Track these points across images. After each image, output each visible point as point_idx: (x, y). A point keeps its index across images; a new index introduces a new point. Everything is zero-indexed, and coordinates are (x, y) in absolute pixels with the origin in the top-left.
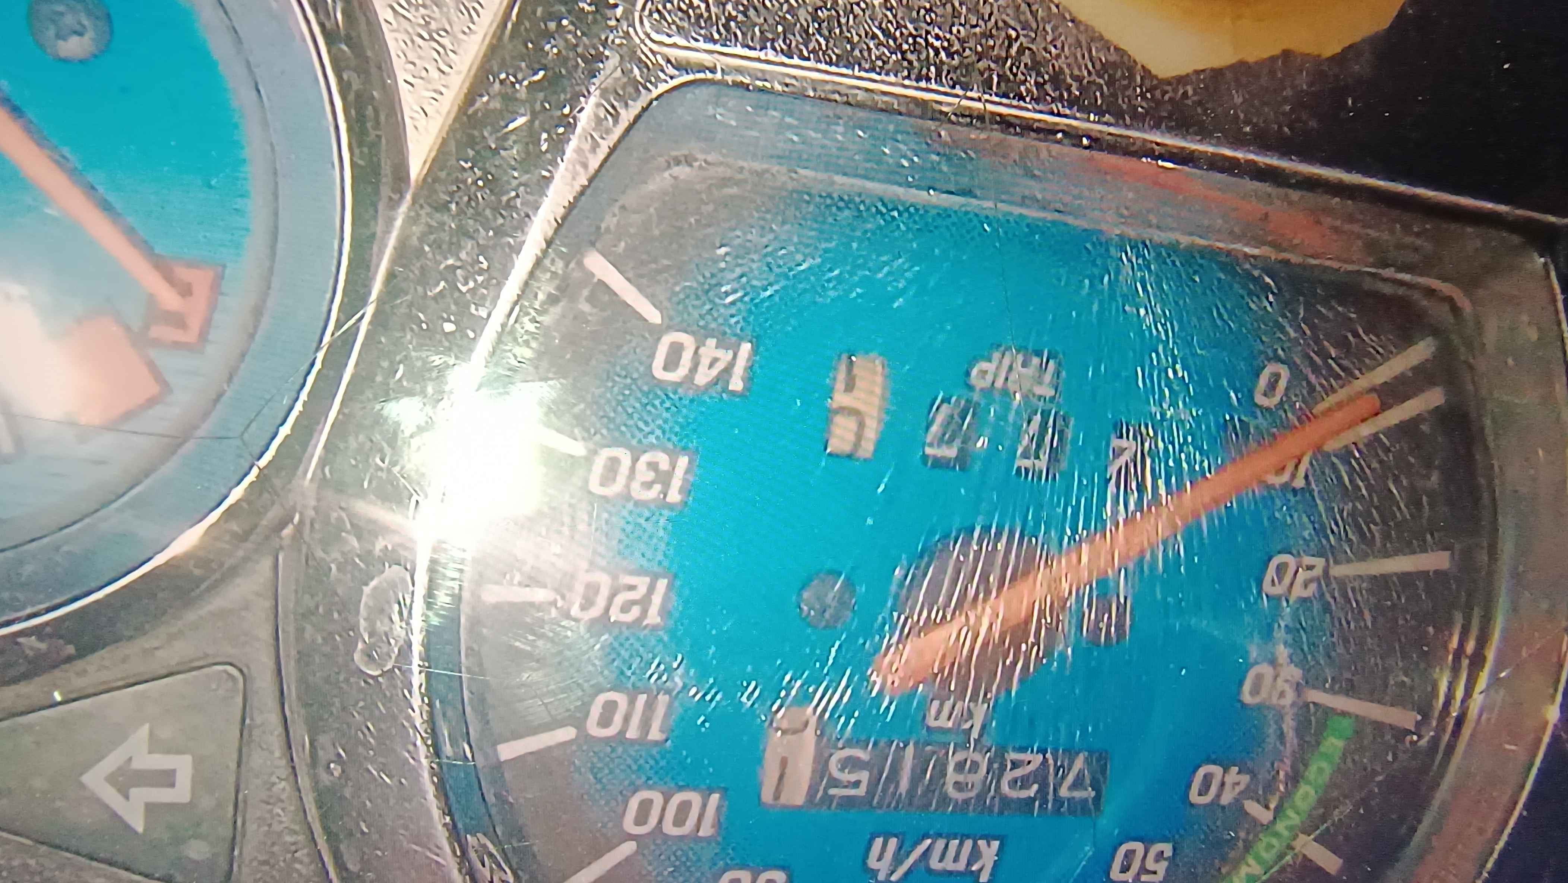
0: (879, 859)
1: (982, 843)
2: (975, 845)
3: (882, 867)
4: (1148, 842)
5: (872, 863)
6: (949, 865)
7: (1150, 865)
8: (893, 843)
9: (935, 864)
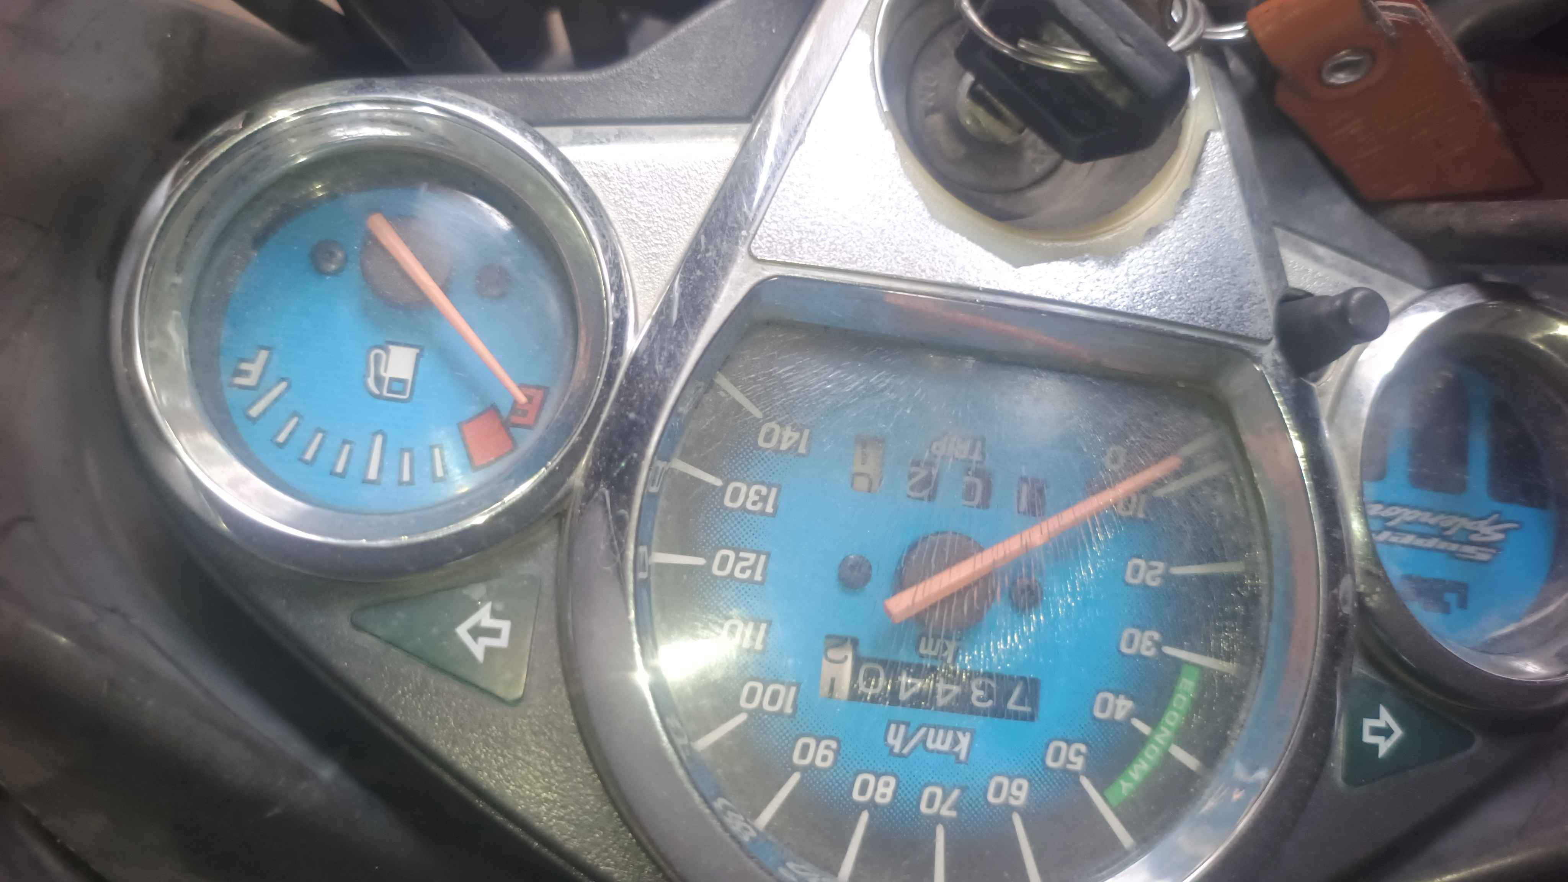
0: (896, 736)
1: (960, 734)
2: (955, 734)
3: (897, 744)
4: (1069, 743)
5: (890, 740)
6: (938, 746)
7: (1072, 758)
8: (902, 728)
9: (930, 745)
